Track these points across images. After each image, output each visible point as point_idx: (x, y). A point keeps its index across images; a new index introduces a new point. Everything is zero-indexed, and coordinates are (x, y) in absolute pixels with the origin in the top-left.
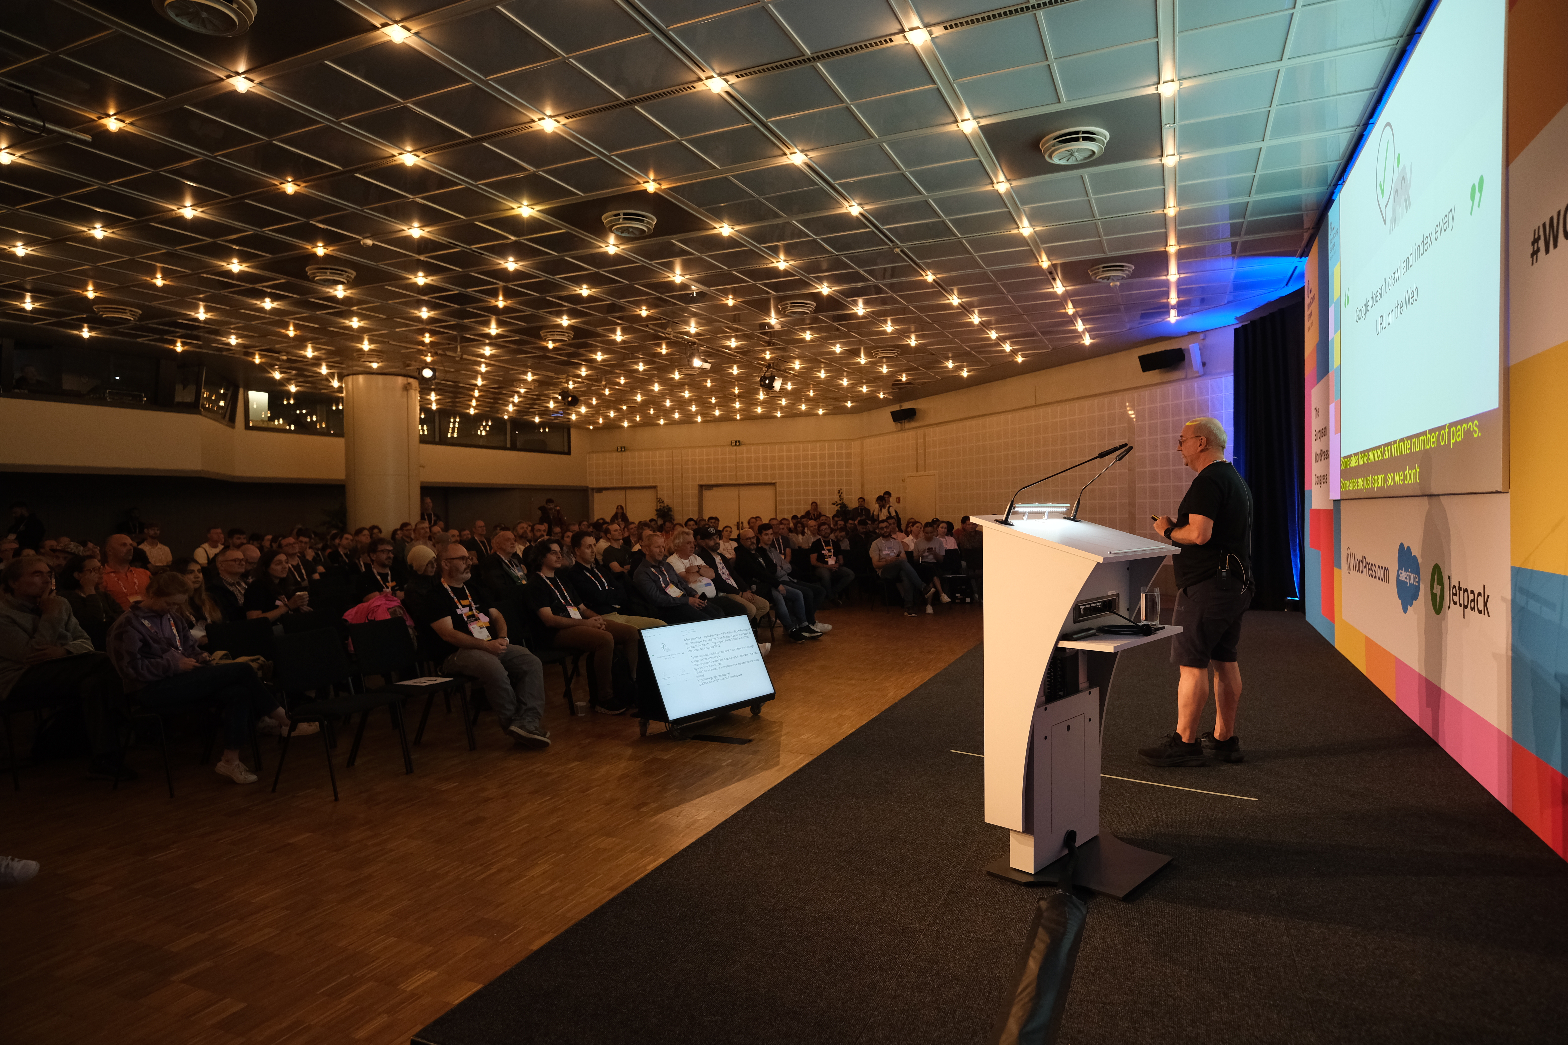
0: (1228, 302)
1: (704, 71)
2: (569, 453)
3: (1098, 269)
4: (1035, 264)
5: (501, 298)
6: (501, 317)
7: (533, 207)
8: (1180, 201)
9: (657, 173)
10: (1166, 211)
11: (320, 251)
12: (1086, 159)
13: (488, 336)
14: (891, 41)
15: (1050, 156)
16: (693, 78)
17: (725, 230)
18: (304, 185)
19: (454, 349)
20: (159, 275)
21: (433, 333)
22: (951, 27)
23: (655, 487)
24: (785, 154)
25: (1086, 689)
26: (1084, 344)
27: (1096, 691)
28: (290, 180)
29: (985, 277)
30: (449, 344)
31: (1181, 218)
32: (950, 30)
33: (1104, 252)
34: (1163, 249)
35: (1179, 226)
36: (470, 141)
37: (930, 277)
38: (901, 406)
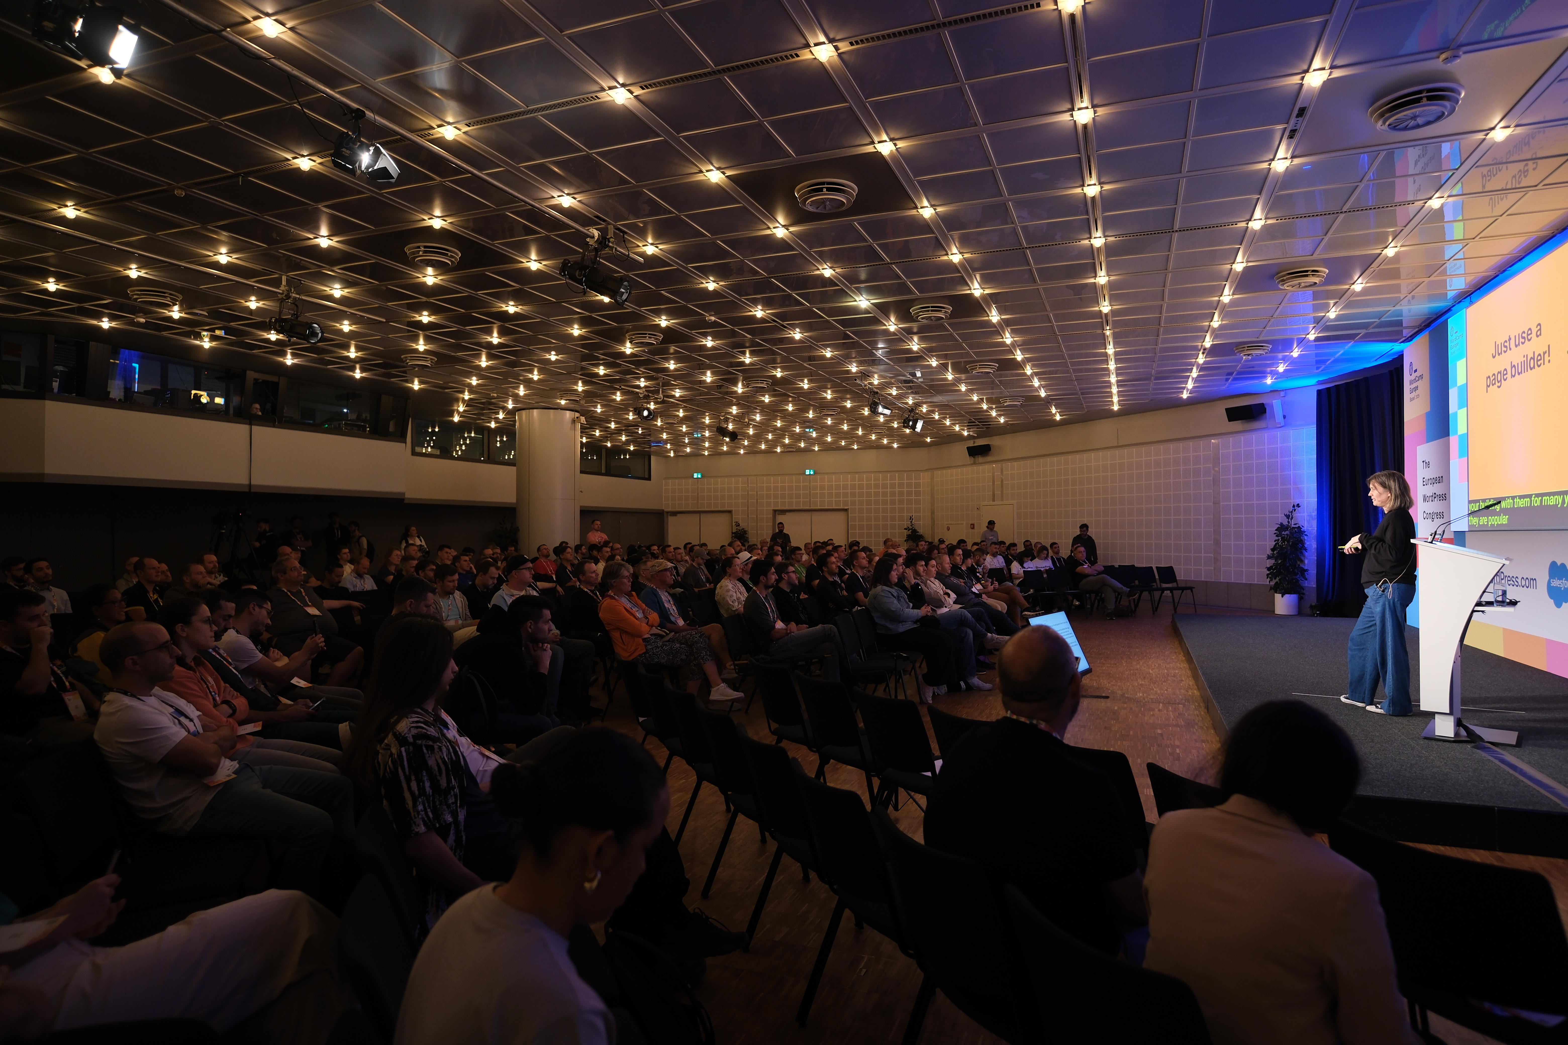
2: (649, 479)
3: (1244, 347)
4: (1200, 344)
8: (1344, 310)
10: (1328, 314)
11: (664, 322)
12: (1307, 286)
14: (1236, 224)
15: (1283, 284)
16: (1087, 237)
22: (1284, 219)
23: (730, 512)
24: (1095, 277)
26: (1182, 397)
29: (1152, 351)
31: (1334, 319)
32: (1279, 221)
34: (1304, 337)
35: (1328, 323)
37: (1110, 350)
38: (974, 443)
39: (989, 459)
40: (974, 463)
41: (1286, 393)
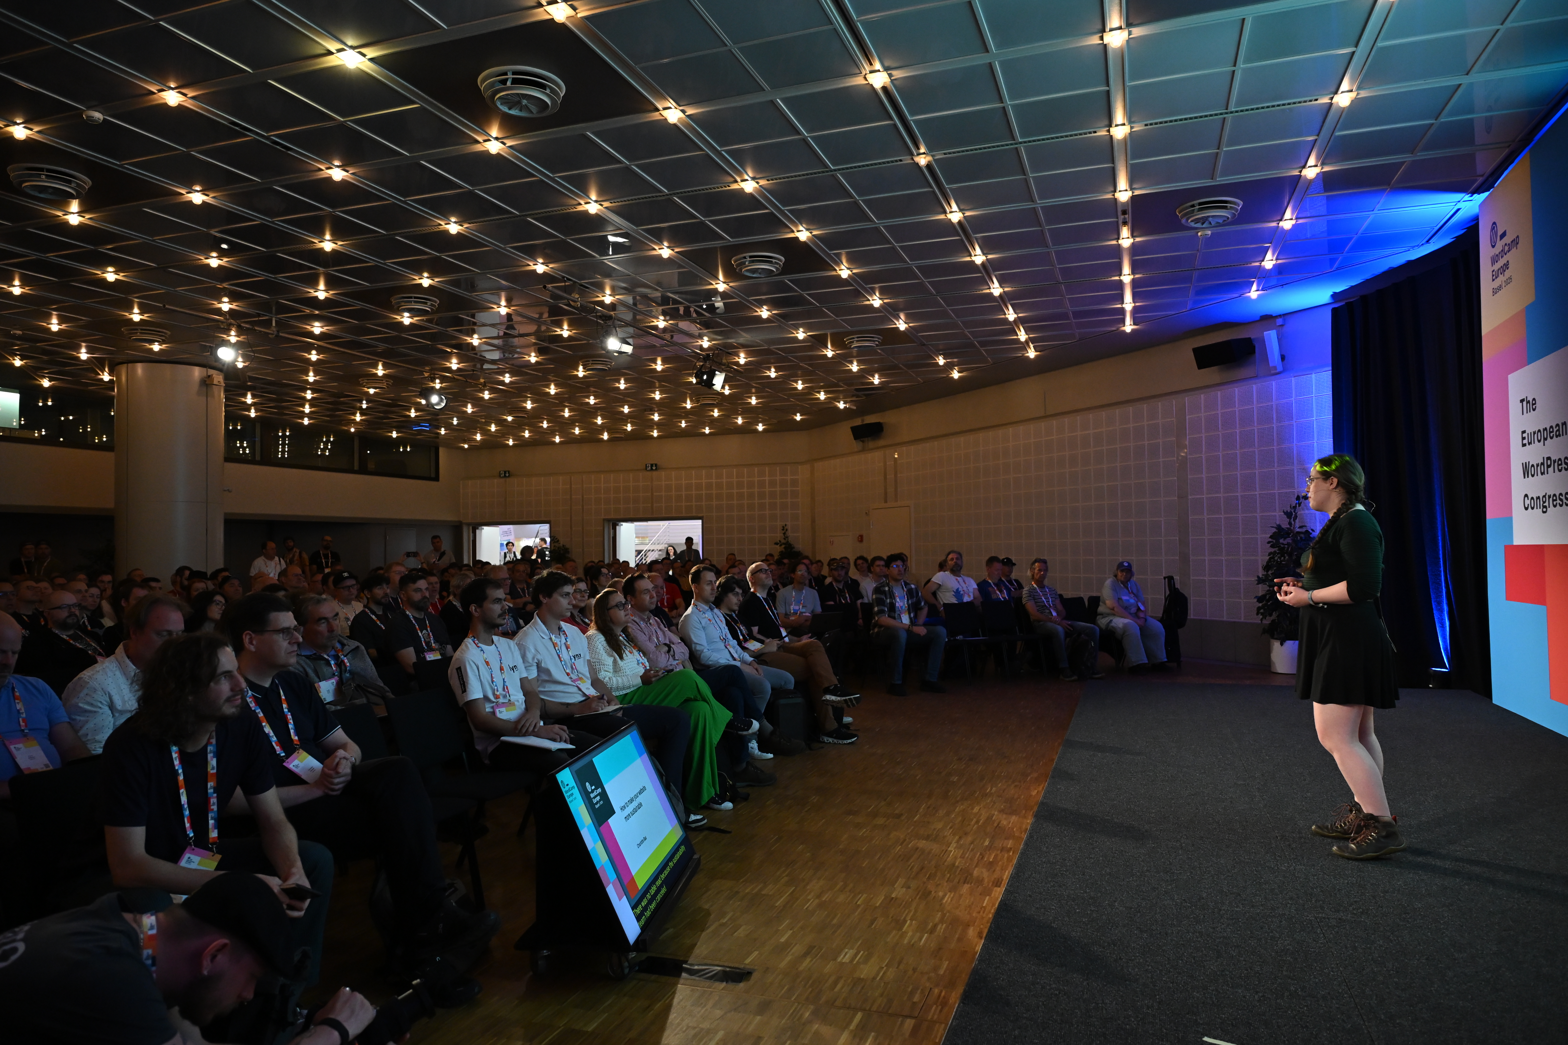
2: (436, 478)
3: (1193, 205)
4: (1109, 195)
5: (327, 234)
6: (331, 270)
7: (363, 50)
10: (1334, 99)
11: (20, 131)
13: (314, 302)
17: (672, 114)
19: (269, 324)
21: (233, 296)
23: (547, 523)
26: (1124, 330)
31: (1349, 114)
33: (1213, 176)
34: (1295, 174)
35: (1339, 128)
38: (863, 421)
40: (863, 450)
41: (1284, 320)
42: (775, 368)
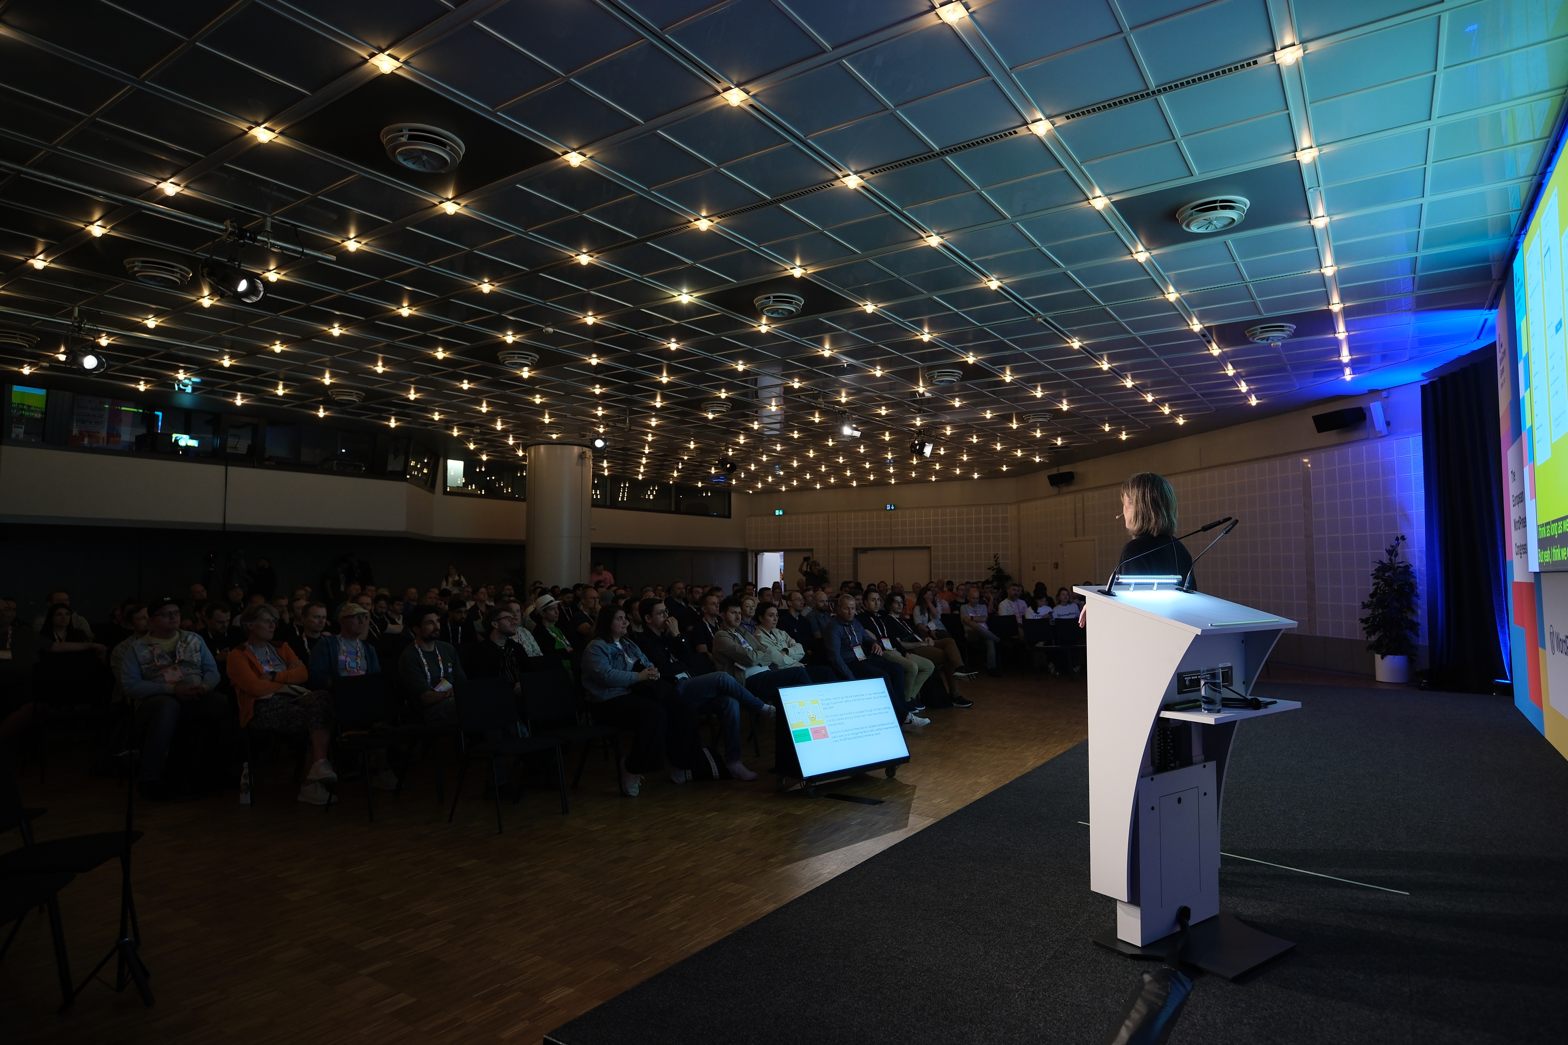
0: (1410, 359)
1: (841, 171)
2: (729, 516)
3: (1256, 330)
4: (1187, 328)
5: (665, 374)
6: (665, 392)
7: (692, 294)
8: (1337, 260)
9: (802, 260)
10: (1323, 271)
11: (510, 338)
12: (1225, 226)
13: (654, 408)
14: (1015, 133)
15: (1188, 226)
16: (831, 177)
17: (870, 308)
18: (497, 284)
19: (624, 421)
20: (380, 364)
21: (605, 407)
22: (1073, 116)
24: (922, 238)
25: (1200, 763)
26: (1249, 405)
27: (1212, 765)
28: (486, 280)
29: (1134, 341)
30: (619, 416)
31: (1341, 277)
32: (1072, 119)
33: (1260, 314)
34: (1326, 308)
35: (1341, 284)
36: (636, 241)
37: (1076, 344)
38: (1058, 470)
39: (1072, 488)
40: (1059, 494)
41: (1389, 393)
42: (977, 435)
